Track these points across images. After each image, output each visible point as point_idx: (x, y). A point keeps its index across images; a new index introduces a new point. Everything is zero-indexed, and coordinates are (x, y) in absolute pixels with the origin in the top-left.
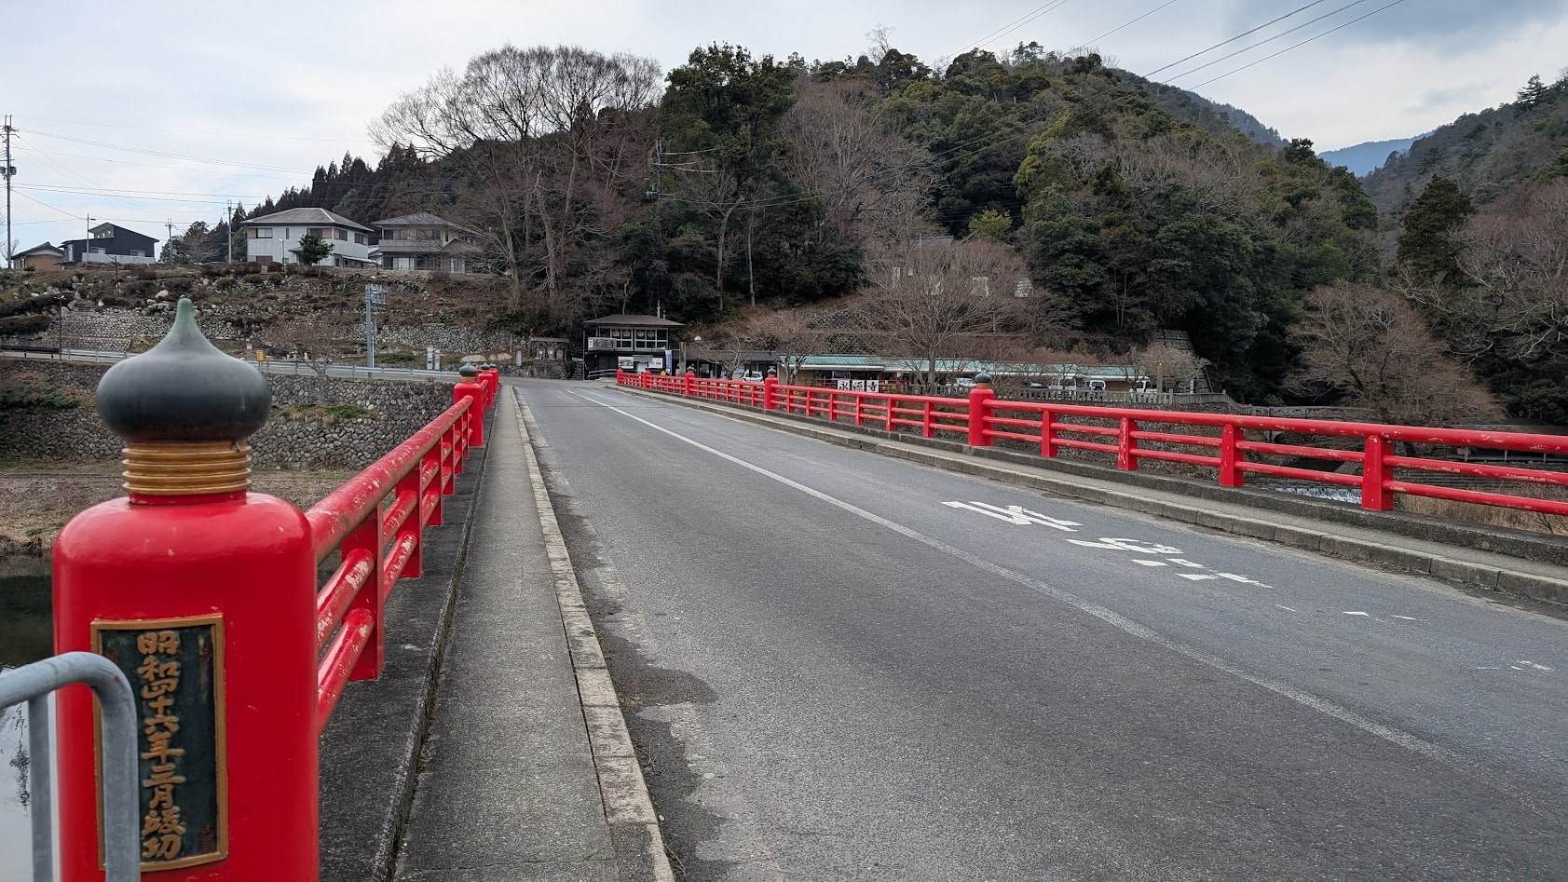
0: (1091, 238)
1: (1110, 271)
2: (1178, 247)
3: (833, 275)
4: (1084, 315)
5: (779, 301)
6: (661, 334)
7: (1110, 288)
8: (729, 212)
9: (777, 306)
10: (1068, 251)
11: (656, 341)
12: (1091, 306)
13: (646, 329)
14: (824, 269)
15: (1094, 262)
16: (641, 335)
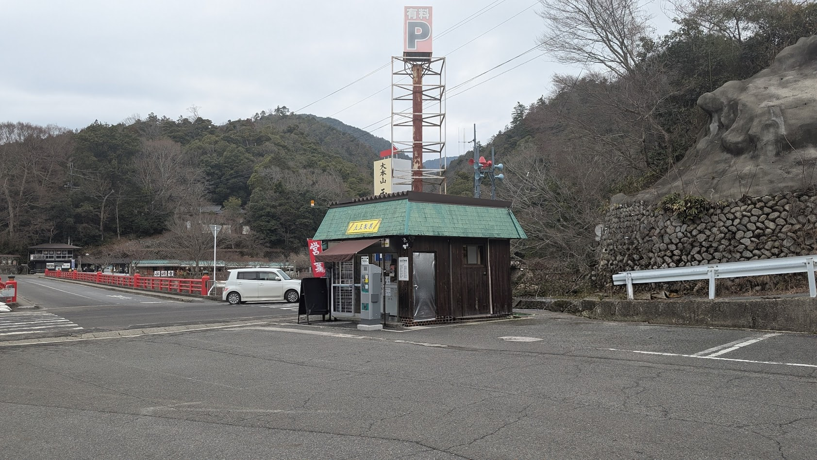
0: (273, 210)
1: (281, 224)
2: (307, 215)
3: (158, 224)
4: (271, 242)
5: (132, 236)
6: (70, 252)
7: (281, 231)
8: (107, 197)
9: (131, 238)
10: (263, 215)
11: (67, 255)
12: (273, 238)
13: (63, 250)
14: (154, 222)
15: (275, 220)
16: (59, 253)
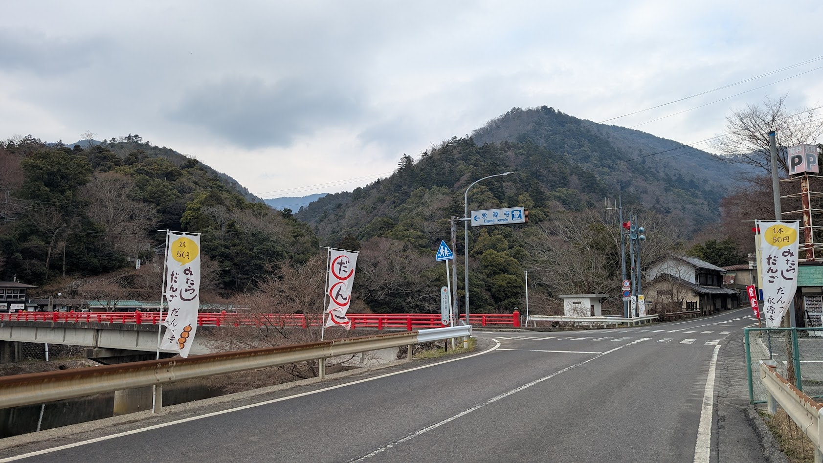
0: (227, 251)
1: (234, 264)
2: (262, 256)
3: (108, 263)
4: (225, 283)
5: (77, 274)
6: (22, 291)
7: (234, 272)
8: (57, 231)
9: (76, 277)
10: (217, 255)
11: (19, 295)
12: (227, 279)
13: (11, 288)
14: (104, 260)
15: (228, 260)
16: (10, 292)
